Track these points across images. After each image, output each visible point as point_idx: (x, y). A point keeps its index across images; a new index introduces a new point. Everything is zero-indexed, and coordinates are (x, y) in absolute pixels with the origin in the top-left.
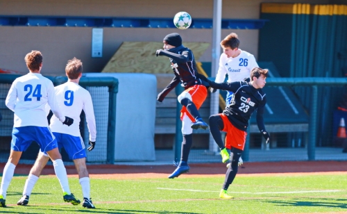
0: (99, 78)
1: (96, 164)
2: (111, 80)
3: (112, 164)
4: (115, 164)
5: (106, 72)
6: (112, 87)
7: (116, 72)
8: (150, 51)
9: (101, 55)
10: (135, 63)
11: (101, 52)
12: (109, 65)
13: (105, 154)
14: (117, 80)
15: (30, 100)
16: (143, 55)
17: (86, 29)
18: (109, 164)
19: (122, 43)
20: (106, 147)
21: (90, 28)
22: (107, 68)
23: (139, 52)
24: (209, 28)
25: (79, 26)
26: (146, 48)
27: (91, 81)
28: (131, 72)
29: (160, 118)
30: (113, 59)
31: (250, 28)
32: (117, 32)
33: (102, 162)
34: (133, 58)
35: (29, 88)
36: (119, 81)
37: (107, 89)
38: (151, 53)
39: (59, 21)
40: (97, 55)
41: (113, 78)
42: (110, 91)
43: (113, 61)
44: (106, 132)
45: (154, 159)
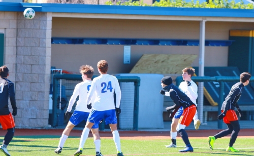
0: (128, 77)
1: (127, 130)
2: (136, 78)
3: (137, 130)
4: (139, 130)
5: (133, 73)
6: (137, 82)
7: (139, 73)
8: (160, 60)
9: (129, 63)
10: (151, 67)
11: (129, 60)
12: (135, 69)
13: (132, 124)
14: (139, 78)
15: (106, 91)
16: (155, 62)
17: (120, 46)
18: (135, 130)
19: (143, 55)
20: (132, 120)
21: (122, 45)
22: (133, 70)
23: (153, 61)
24: (197, 45)
25: (116, 44)
26: (158, 58)
27: (123, 78)
28: (148, 73)
29: (166, 102)
30: (137, 65)
31: (223, 45)
32: (139, 48)
33: (131, 129)
34: (149, 64)
35: (104, 85)
36: (141, 79)
37: (133, 83)
38: (161, 61)
39: (103, 41)
40: (127, 63)
41: (137, 77)
42: (135, 85)
43: (137, 66)
44: (133, 111)
45: (163, 127)
